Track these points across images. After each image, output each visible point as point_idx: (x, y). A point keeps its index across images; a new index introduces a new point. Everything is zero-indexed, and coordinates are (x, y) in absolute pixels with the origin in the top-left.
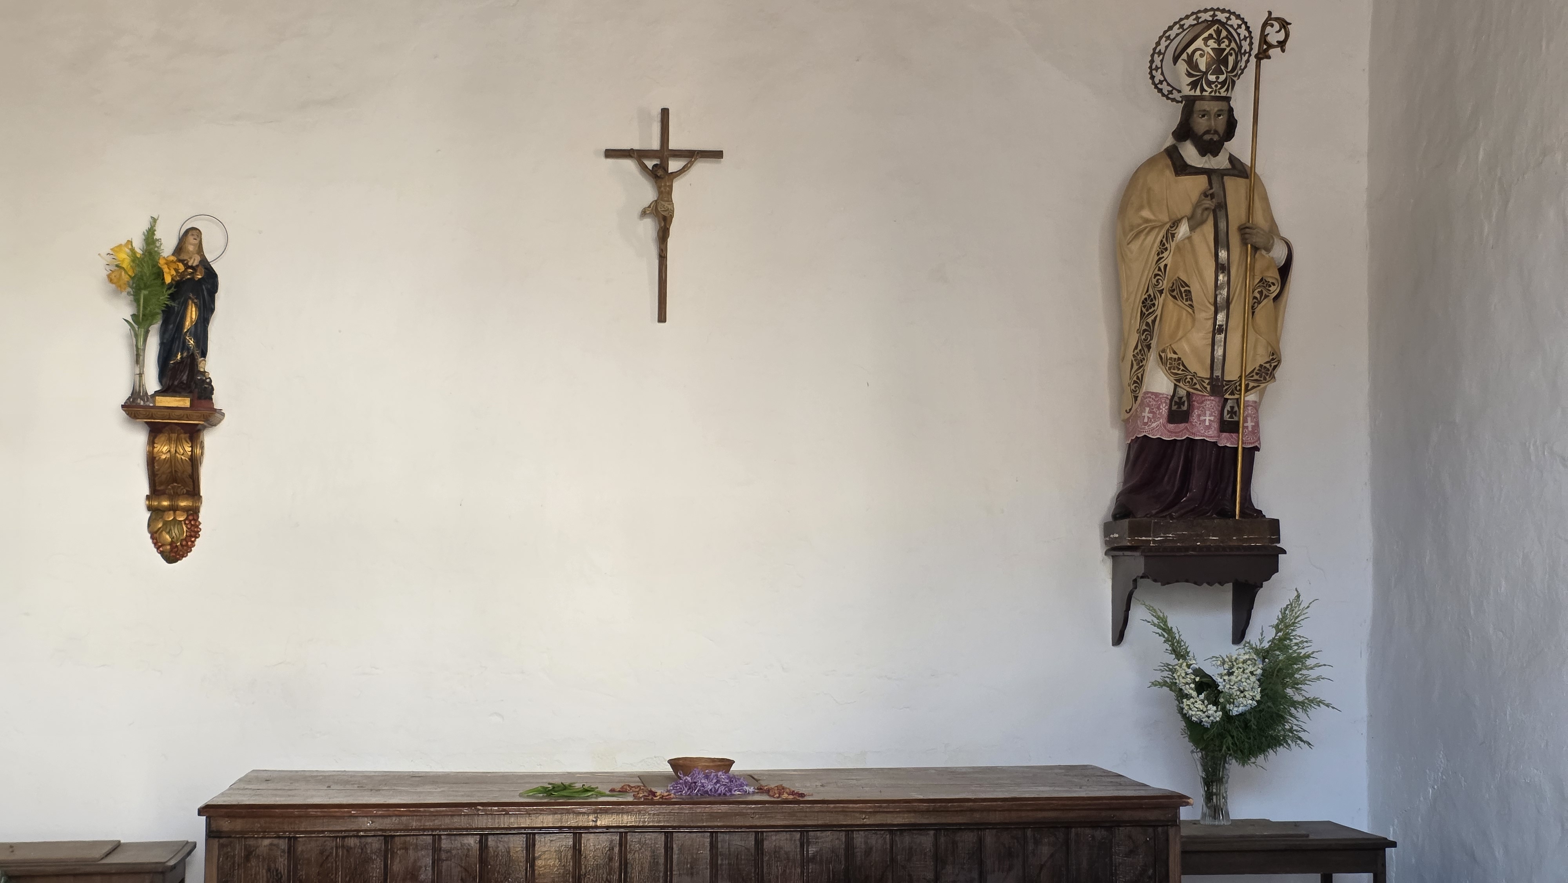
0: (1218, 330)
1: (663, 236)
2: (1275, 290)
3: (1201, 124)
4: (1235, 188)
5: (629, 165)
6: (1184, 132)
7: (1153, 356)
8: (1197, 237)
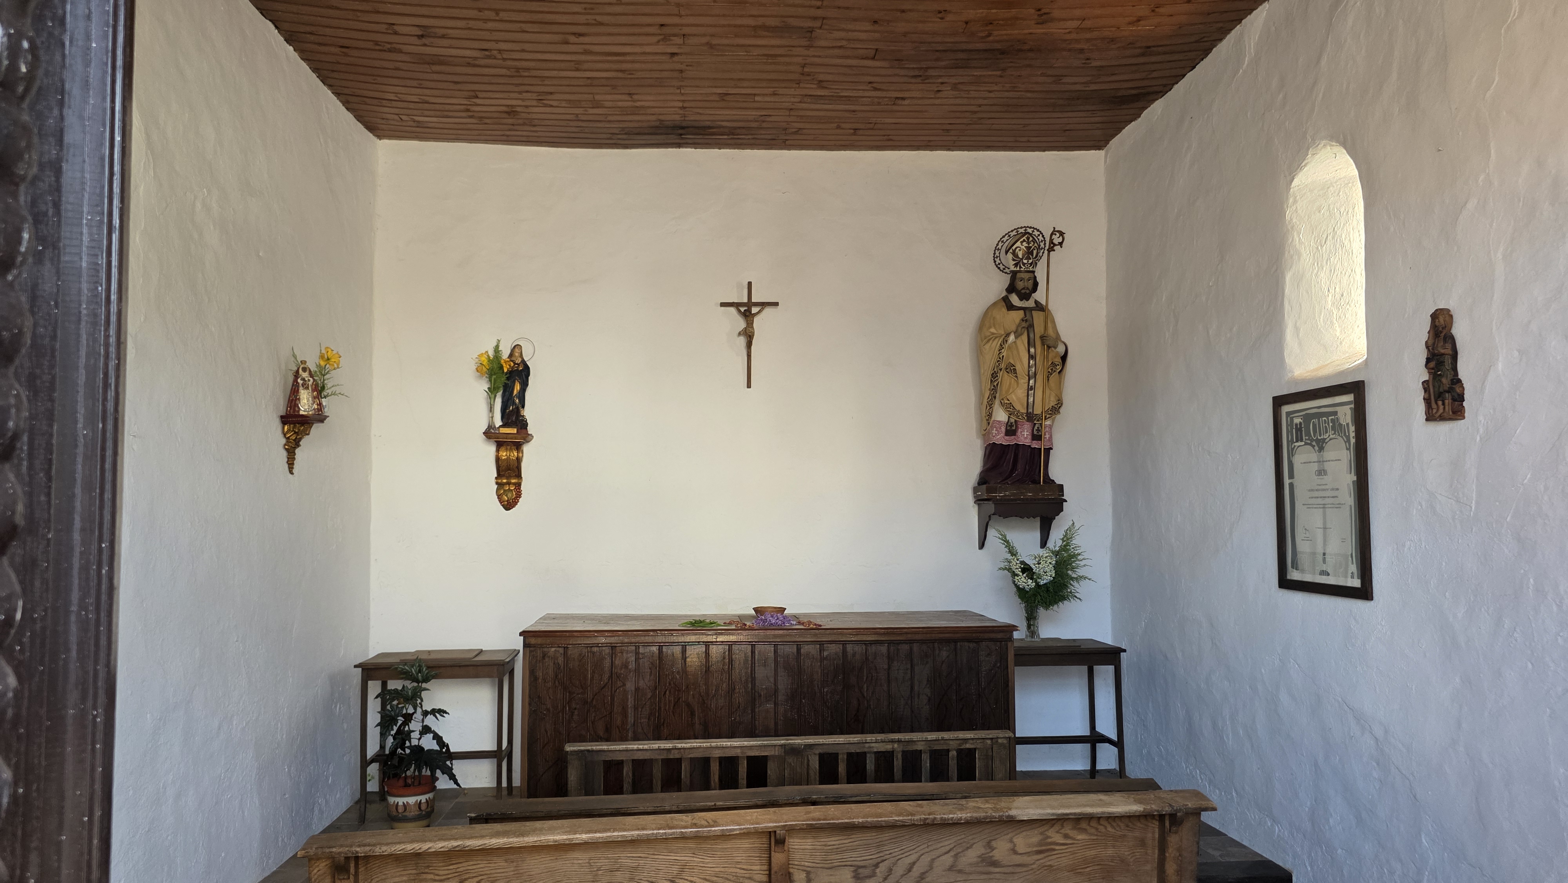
0: (1030, 388)
1: (749, 345)
2: (1059, 368)
3: (1020, 285)
4: (1038, 317)
5: (732, 310)
6: (1011, 289)
7: (997, 402)
8: (1019, 342)
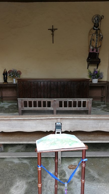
0: (96, 43)
2: (101, 40)
3: (96, 25)
4: (98, 31)
6: (94, 26)
7: (91, 45)
8: (95, 35)
